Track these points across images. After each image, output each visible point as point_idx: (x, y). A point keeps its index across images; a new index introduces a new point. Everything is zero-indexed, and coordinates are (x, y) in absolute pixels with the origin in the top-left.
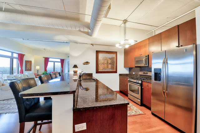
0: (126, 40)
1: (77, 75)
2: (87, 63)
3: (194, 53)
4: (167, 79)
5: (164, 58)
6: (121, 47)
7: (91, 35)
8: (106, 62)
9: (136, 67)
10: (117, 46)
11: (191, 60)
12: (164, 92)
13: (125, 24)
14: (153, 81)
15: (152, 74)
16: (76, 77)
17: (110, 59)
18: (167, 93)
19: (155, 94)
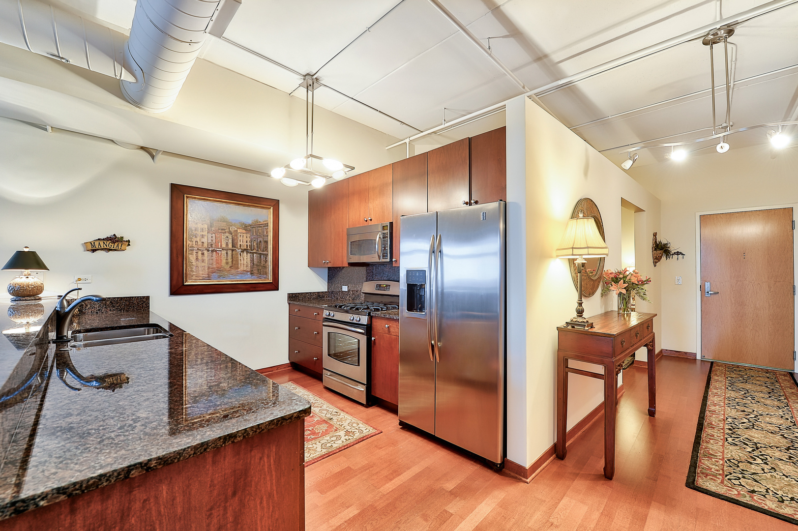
0: (312, 156)
1: (39, 309)
2: (115, 243)
3: (502, 226)
4: (439, 305)
5: (434, 238)
6: (292, 183)
7: (137, 102)
8: (225, 241)
9: (352, 264)
10: (277, 174)
11: (494, 245)
12: (433, 346)
13: (310, 93)
14: (402, 312)
15: (401, 289)
16: (32, 320)
17: (247, 228)
18: (439, 349)
19: (407, 357)
